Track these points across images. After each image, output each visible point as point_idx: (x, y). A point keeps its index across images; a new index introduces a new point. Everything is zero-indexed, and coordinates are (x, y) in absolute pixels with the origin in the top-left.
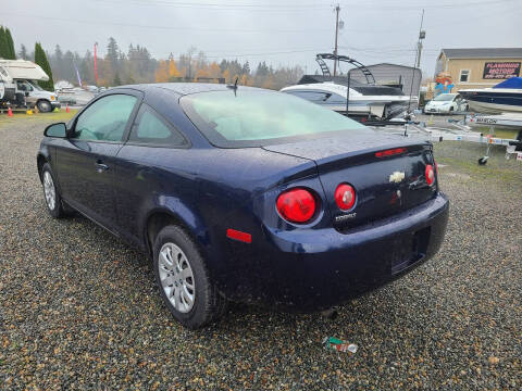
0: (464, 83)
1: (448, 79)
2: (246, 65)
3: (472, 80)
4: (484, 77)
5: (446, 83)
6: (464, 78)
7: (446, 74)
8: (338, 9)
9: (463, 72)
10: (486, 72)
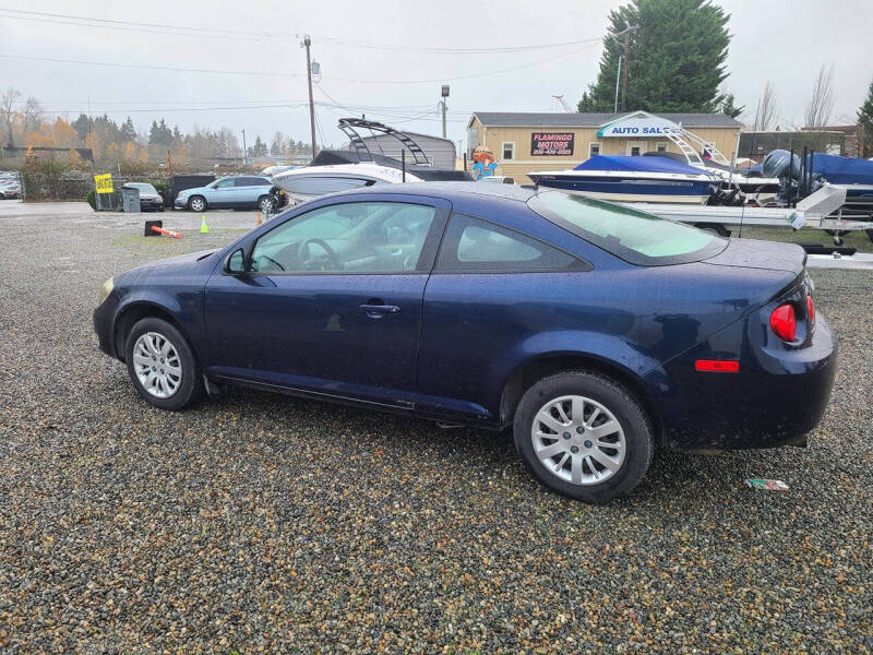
0: (507, 161)
1: (488, 156)
2: (128, 125)
3: (518, 158)
4: (532, 154)
5: (487, 161)
6: (508, 155)
7: (483, 148)
8: (307, 43)
9: (506, 146)
10: (534, 145)
